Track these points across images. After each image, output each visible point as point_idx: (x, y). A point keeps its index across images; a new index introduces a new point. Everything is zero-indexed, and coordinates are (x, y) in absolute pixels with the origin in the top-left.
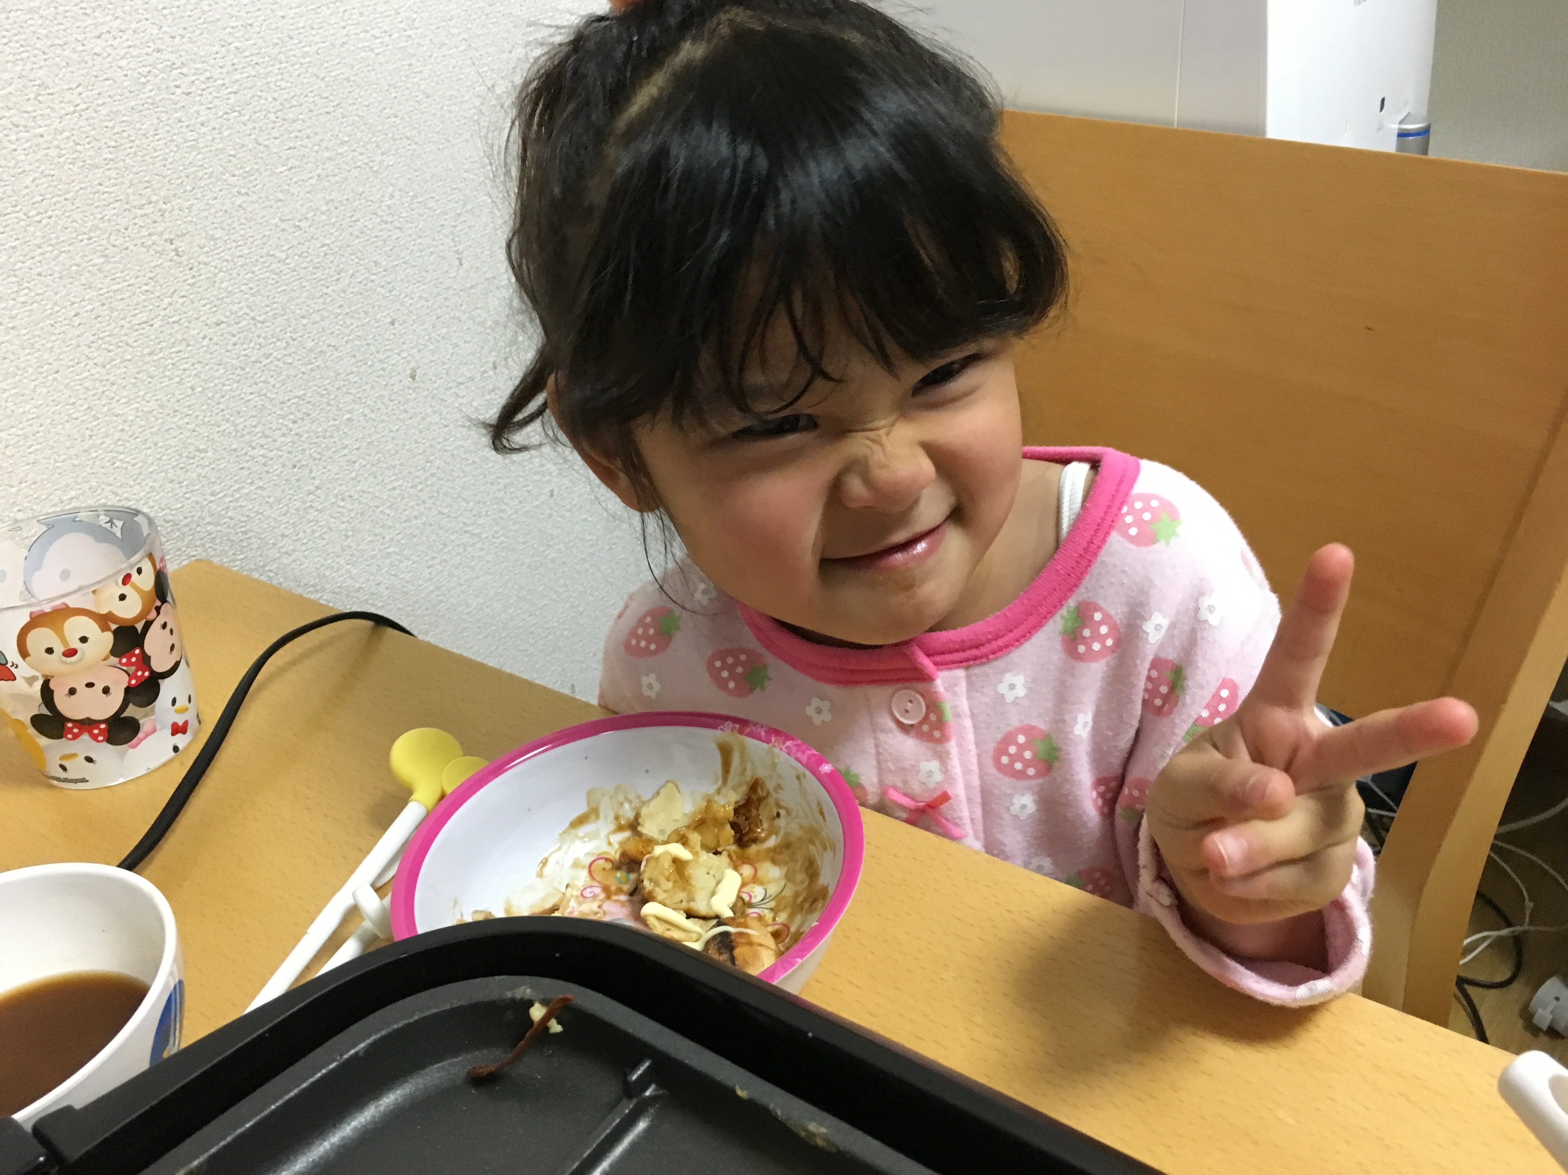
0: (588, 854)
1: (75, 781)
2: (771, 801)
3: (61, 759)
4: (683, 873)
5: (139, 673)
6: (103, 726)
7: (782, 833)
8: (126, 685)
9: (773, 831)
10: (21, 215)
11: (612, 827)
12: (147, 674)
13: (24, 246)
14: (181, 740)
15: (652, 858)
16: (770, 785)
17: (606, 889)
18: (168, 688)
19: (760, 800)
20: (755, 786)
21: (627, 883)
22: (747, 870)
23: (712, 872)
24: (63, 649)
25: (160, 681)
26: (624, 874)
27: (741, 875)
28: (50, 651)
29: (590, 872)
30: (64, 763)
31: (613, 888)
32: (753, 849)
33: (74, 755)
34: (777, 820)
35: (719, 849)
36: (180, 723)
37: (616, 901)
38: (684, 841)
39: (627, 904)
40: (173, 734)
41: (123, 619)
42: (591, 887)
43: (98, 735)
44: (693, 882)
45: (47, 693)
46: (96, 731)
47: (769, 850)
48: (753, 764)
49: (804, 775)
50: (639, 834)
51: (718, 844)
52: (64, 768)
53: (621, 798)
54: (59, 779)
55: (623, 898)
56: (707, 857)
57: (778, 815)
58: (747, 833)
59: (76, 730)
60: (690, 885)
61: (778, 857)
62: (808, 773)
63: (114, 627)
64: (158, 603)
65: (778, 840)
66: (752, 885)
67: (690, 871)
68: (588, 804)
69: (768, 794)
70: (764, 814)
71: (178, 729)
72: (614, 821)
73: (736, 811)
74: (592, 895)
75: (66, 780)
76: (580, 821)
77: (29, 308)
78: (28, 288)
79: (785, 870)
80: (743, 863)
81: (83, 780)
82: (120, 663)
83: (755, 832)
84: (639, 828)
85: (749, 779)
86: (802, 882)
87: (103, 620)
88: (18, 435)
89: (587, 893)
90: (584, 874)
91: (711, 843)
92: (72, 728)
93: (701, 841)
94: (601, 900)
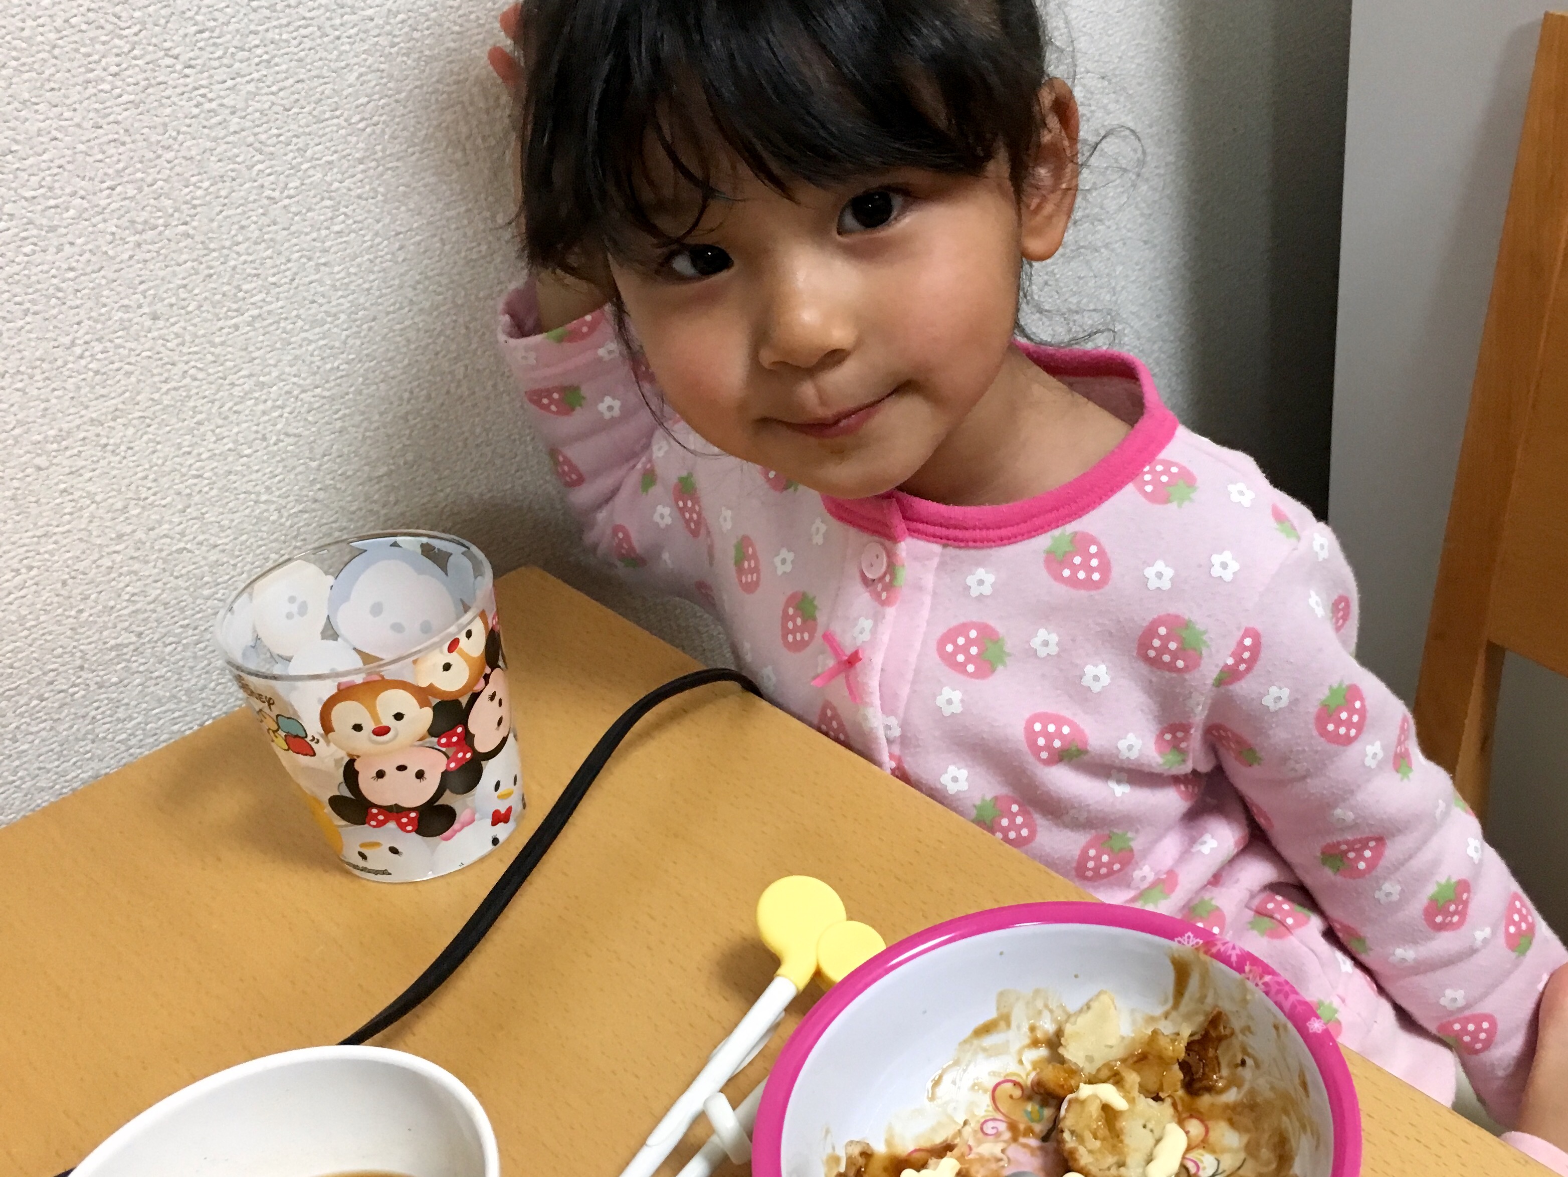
0: (994, 1074)
1: (377, 872)
2: (1236, 1042)
3: (362, 845)
4: (1114, 1126)
5: (460, 755)
6: (413, 815)
7: (1246, 1087)
8: (443, 769)
9: (1234, 1082)
10: (341, 121)
11: (1027, 1041)
12: (469, 755)
13: (343, 161)
14: (502, 831)
15: (1076, 1100)
16: (1237, 1024)
17: (1013, 1127)
18: (492, 771)
19: (1220, 1039)
20: (1216, 1020)
21: (1040, 1120)
22: (1195, 1127)
23: (1149, 1126)
24: (373, 726)
25: (483, 763)
26: (1037, 1107)
27: (1187, 1133)
28: (358, 728)
29: (994, 1098)
30: (364, 851)
31: (1022, 1127)
32: (1206, 1100)
33: (376, 844)
34: (1240, 1068)
35: (1161, 1095)
36: (503, 811)
37: (1025, 1146)
38: (1116, 1079)
39: (1038, 1153)
40: (494, 823)
41: (444, 692)
42: (994, 1120)
43: (407, 824)
44: (1127, 1140)
45: (350, 774)
46: (404, 820)
47: (1227, 1107)
48: (1216, 993)
49: (1285, 1027)
50: (1062, 1060)
51: (1161, 1088)
52: (363, 856)
53: (1040, 1004)
54: (356, 867)
55: (1033, 1142)
56: (1145, 1104)
57: (1243, 1063)
58: (1200, 1080)
59: (381, 817)
60: (1121, 1141)
61: (1236, 1118)
62: (1290, 1025)
63: (434, 701)
64: (488, 670)
65: (1240, 1096)
66: (1201, 1151)
67: (1123, 1124)
68: (998, 1009)
69: (1233, 1033)
70: (1225, 1056)
71: (498, 818)
72: (1029, 1033)
73: (1189, 1047)
74: (994, 1131)
75: (364, 869)
76: (986, 1029)
77: (345, 239)
78: (345, 214)
79: (1245, 1138)
80: (1191, 1116)
81: (385, 872)
82: (439, 743)
83: (1212, 1080)
84: (1061, 1051)
85: (1208, 1008)
86: (1268, 1164)
87: (422, 694)
88: (324, 397)
89: (988, 1128)
90: (987, 1099)
91: (1153, 1086)
92: (378, 814)
93: (1140, 1085)
94: (1005, 1141)
